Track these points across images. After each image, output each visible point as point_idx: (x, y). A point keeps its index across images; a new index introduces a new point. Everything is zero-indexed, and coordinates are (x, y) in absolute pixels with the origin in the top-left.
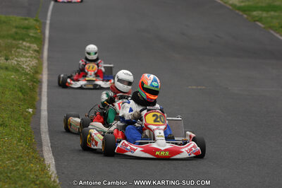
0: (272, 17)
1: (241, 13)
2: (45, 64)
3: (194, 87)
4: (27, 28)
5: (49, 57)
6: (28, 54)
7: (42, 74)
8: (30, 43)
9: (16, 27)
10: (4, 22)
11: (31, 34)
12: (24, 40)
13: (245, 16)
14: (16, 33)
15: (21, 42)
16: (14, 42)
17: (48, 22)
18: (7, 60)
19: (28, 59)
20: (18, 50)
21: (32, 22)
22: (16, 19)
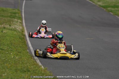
0: (116, 10)
1: (103, 8)
2: (25, 28)
3: (89, 39)
4: (15, 13)
5: (26, 26)
6: (18, 24)
7: (25, 32)
8: (18, 19)
9: (10, 13)
10: (5, 11)
11: (17, 16)
12: (14, 18)
13: (105, 10)
14: (11, 15)
15: (13, 19)
16: (11, 19)
17: (23, 11)
18: (10, 26)
19: (18, 26)
20: (13, 22)
21: (17, 11)
22: (10, 9)
